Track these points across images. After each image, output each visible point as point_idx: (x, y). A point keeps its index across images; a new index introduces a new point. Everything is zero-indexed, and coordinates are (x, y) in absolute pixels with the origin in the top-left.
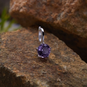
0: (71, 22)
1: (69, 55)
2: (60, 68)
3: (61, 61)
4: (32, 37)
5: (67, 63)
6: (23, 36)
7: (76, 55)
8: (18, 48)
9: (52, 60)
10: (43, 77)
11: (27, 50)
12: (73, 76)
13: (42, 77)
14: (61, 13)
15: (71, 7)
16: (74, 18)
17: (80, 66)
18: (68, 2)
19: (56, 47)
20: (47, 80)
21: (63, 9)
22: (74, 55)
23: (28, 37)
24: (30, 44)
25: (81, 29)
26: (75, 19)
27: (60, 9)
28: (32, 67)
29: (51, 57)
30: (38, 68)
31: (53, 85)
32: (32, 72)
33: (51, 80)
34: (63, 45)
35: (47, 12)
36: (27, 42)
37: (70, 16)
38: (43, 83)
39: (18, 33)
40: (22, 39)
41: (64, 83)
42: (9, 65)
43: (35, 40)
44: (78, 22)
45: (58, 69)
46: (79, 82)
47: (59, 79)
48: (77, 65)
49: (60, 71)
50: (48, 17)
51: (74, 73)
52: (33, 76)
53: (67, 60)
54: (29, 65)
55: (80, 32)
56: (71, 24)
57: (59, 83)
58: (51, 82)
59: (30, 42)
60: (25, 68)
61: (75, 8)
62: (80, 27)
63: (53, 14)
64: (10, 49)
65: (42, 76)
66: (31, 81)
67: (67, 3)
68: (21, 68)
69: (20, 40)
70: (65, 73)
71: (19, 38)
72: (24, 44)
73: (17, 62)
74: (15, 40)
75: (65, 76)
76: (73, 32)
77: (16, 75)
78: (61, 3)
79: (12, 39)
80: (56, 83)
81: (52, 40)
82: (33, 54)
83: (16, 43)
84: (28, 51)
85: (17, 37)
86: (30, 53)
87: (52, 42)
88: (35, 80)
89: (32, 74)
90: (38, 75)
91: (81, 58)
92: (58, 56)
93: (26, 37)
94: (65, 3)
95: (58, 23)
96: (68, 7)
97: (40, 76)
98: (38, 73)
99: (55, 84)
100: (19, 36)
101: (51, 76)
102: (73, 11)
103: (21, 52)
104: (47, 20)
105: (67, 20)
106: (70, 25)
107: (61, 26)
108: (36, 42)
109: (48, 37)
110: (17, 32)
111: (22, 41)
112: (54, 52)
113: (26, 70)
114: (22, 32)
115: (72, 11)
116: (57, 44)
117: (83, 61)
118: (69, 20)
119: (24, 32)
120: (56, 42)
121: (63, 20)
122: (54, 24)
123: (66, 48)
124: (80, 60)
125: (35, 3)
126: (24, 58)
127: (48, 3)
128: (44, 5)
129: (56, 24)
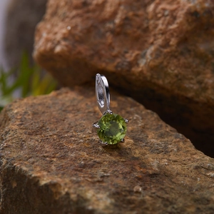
0: (170, 68)
2: (144, 165)
4: (83, 106)
6: (63, 104)
8: (48, 129)
9: (126, 149)
10: (101, 184)
13: (98, 183)
14: (148, 48)
15: (168, 33)
16: (176, 57)
17: (189, 160)
18: (163, 24)
20: (111, 189)
21: (151, 40)
22: (178, 139)
23: (73, 106)
24: (76, 120)
25: (194, 81)
26: (179, 60)
27: (146, 41)
28: (76, 165)
30: (92, 166)
31: (124, 200)
32: (76, 174)
33: (119, 190)
34: (153, 119)
35: (117, 50)
36: (70, 116)
37: (168, 53)
38: (100, 196)
39: (51, 100)
40: (61, 109)
41: (150, 194)
42: (26, 163)
43: (90, 112)
45: (137, 168)
46: (185, 194)
47: (138, 188)
48: (184, 158)
49: (142, 171)
50: (118, 60)
51: (174, 174)
52: (78, 182)
54: (71, 160)
56: (169, 71)
57: (138, 195)
58: (118, 193)
59: (77, 116)
61: (177, 36)
63: (131, 52)
64: (29, 131)
65: (99, 181)
66: (72, 191)
67: (160, 27)
68: (53, 167)
69: (54, 113)
70: (154, 175)
71: (52, 109)
72: (64, 120)
73: (44, 157)
74: (43, 112)
75: (154, 181)
77: (40, 182)
78: (148, 27)
79: (37, 110)
80: (132, 195)
81: (129, 109)
82: (82, 139)
85: (48, 107)
86: (76, 137)
88: (81, 190)
89: (77, 178)
90: (90, 180)
93: (68, 107)
94: (156, 26)
95: (141, 72)
96: (163, 34)
97: (94, 183)
98: (90, 176)
99: (129, 197)
100: (53, 104)
102: (173, 41)
103: (55, 136)
104: (116, 67)
105: (162, 63)
106: (169, 74)
108: (92, 115)
109: (119, 105)
113: (62, 172)
115: (171, 43)
116: (141, 118)
117: (200, 152)
118: (165, 63)
119: (66, 97)
121: (152, 63)
122: (133, 74)
125: (88, 31)
126: (61, 147)
127: (118, 30)
128: (108, 34)
129: (137, 74)
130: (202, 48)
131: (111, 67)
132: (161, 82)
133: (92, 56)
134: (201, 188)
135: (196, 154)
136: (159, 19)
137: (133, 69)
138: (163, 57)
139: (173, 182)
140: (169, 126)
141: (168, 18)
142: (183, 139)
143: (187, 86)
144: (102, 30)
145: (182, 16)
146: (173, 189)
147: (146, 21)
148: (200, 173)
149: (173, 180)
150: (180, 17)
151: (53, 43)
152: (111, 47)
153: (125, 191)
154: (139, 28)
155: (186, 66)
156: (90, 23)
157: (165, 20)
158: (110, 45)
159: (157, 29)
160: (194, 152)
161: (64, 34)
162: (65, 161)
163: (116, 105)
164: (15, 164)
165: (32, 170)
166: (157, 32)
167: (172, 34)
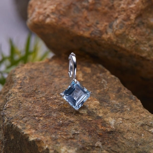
0: (131, 36)
2: (104, 124)
3: (109, 112)
5: (118, 114)
6: (53, 70)
8: (39, 91)
9: (93, 109)
10: (72, 141)
11: (53, 94)
12: (124, 136)
14: (113, 21)
15: (129, 11)
16: (134, 28)
17: (138, 118)
19: (104, 87)
20: (79, 145)
21: (116, 15)
23: (60, 71)
24: (60, 84)
25: (147, 45)
26: (136, 30)
27: (112, 16)
28: (56, 124)
29: (92, 105)
30: (67, 125)
32: (55, 132)
33: (85, 146)
34: (115, 83)
35: (91, 22)
36: (56, 80)
37: (129, 25)
38: (70, 151)
39: (44, 66)
40: (50, 74)
41: (107, 149)
42: (21, 121)
45: (100, 126)
46: (131, 147)
47: (99, 143)
48: (134, 117)
49: (102, 129)
50: (92, 29)
52: (55, 139)
53: (119, 109)
54: (53, 119)
55: (145, 50)
56: (130, 38)
57: (98, 149)
58: (84, 148)
59: (61, 80)
60: (45, 126)
61: (135, 13)
62: (145, 43)
63: (101, 23)
64: (26, 94)
65: (71, 138)
66: (50, 148)
67: (122, 6)
68: (40, 126)
69: (45, 77)
70: (111, 132)
71: (44, 74)
72: (51, 84)
73: (35, 116)
75: (111, 137)
76: (134, 52)
77: (29, 138)
78: (113, 6)
79: (33, 75)
80: (94, 150)
81: (98, 75)
82: (62, 101)
83: (38, 81)
84: (56, 95)
85: (42, 72)
86: (59, 99)
87: (97, 79)
88: (57, 147)
89: (56, 135)
90: (64, 137)
91: (143, 104)
92: (105, 102)
93: (56, 72)
94: (120, 4)
95: (109, 38)
96: (124, 11)
97: (67, 140)
98: (65, 133)
99: (91, 152)
101: (86, 138)
102: (133, 17)
103: (44, 98)
104: (91, 34)
105: (125, 32)
106: (130, 40)
107: (115, 43)
109: (92, 71)
110: (43, 63)
111: (49, 78)
113: (46, 130)
114: (51, 63)
116: (106, 82)
117: (146, 110)
118: (127, 32)
120: (104, 79)
121: (118, 32)
126: (47, 107)
127: (91, 7)
128: (84, 10)
129: (107, 40)
131: (87, 34)
132: (123, 46)
133: (73, 26)
134: (144, 143)
135: (143, 112)
137: (103, 36)
138: (125, 28)
139: (124, 138)
140: (126, 89)
142: (135, 100)
143: (142, 49)
146: (123, 143)
148: (145, 130)
151: (44, 16)
152: (86, 19)
153: (89, 146)
154: (106, 6)
155: (141, 35)
158: (86, 18)
160: (142, 111)
161: (52, 10)
162: (48, 120)
163: (90, 72)
164: (13, 123)
165: (24, 129)
166: (120, 10)
167: (132, 12)
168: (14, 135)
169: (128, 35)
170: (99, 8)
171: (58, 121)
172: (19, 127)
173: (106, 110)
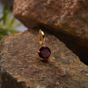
0: (70, 25)
1: (68, 57)
2: (60, 71)
3: (61, 64)
4: (34, 40)
5: (66, 65)
6: (26, 39)
7: (75, 57)
8: (20, 52)
9: (52, 63)
11: (28, 54)
14: (61, 15)
15: (70, 10)
16: (73, 20)
17: (78, 67)
18: (67, 5)
19: (57, 49)
21: (63, 12)
22: (73, 57)
23: (30, 40)
24: (31, 47)
25: (80, 30)
26: (74, 21)
27: (60, 12)
29: (52, 60)
30: (39, 72)
32: (32, 77)
34: (63, 46)
35: (48, 15)
36: (29, 45)
37: (70, 18)
39: (20, 36)
40: (25, 42)
41: (63, 86)
42: (11, 70)
43: (37, 43)
44: (77, 24)
45: (57, 73)
48: (76, 67)
50: (49, 20)
51: (72, 75)
53: (66, 62)
55: (79, 33)
56: (70, 26)
59: (31, 45)
60: (26, 73)
61: (74, 11)
62: (79, 29)
63: (54, 16)
64: (12, 54)
66: (31, 86)
69: (22, 43)
70: (64, 76)
71: (21, 41)
72: (26, 47)
74: (18, 43)
75: (64, 79)
76: (73, 34)
78: (61, 6)
79: (15, 42)
81: (53, 42)
82: (34, 57)
83: (18, 46)
84: (30, 54)
86: (32, 57)
92: (58, 58)
93: (28, 40)
94: (65, 6)
95: (58, 26)
96: (67, 10)
100: (21, 39)
101: (51, 80)
102: (72, 13)
103: (23, 56)
104: (48, 23)
105: (67, 22)
106: (70, 27)
107: (61, 28)
108: (38, 44)
111: (24, 44)
112: (54, 54)
114: (24, 35)
115: (71, 14)
116: (58, 46)
117: (82, 63)
118: (68, 23)
119: (27, 35)
120: (56, 44)
121: (63, 22)
122: (55, 26)
123: (66, 50)
124: (79, 62)
125: (36, 6)
126: (25, 62)
127: (49, 6)
128: (44, 8)
129: (57, 27)
130: (84, 16)
131: (45, 23)
132: (66, 30)
133: (38, 17)
136: (66, 3)
137: (55, 24)
138: (67, 20)
139: (72, 80)
141: (70, 3)
143: (77, 32)
144: (42, 6)
145: (76, 2)
146: (72, 83)
147: (60, 3)
149: (72, 79)
150: (75, 3)
151: (21, 11)
152: (45, 14)
154: (57, 6)
156: (37, 2)
157: (68, 3)
159: (65, 7)
161: (26, 7)
162: (27, 69)
163: (48, 40)
164: (7, 71)
165: (14, 75)
166: (65, 9)
167: (71, 10)
168: (7, 78)
169: (69, 24)
170: (53, 7)
171: (33, 70)
172: (11, 74)
173: (59, 63)
